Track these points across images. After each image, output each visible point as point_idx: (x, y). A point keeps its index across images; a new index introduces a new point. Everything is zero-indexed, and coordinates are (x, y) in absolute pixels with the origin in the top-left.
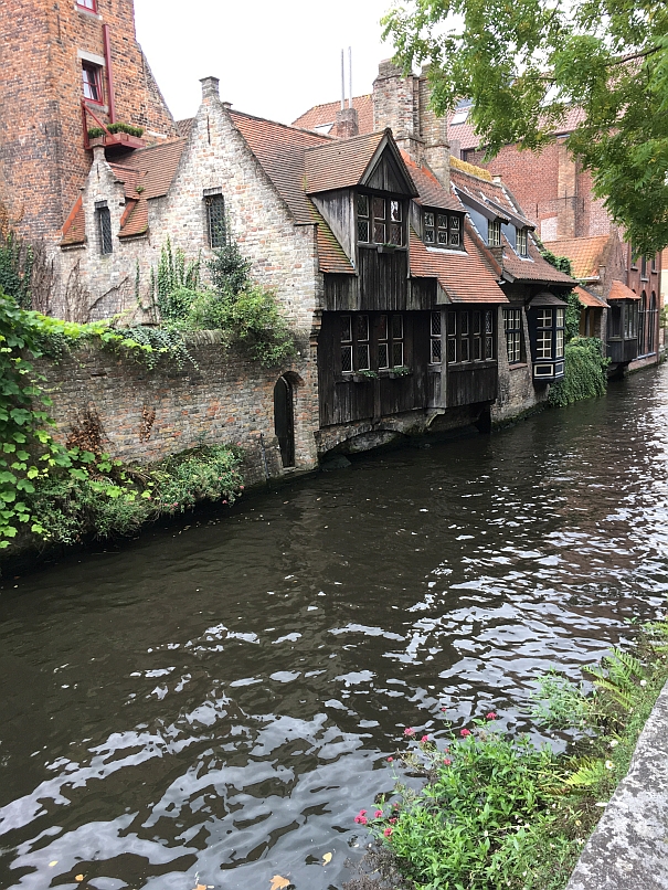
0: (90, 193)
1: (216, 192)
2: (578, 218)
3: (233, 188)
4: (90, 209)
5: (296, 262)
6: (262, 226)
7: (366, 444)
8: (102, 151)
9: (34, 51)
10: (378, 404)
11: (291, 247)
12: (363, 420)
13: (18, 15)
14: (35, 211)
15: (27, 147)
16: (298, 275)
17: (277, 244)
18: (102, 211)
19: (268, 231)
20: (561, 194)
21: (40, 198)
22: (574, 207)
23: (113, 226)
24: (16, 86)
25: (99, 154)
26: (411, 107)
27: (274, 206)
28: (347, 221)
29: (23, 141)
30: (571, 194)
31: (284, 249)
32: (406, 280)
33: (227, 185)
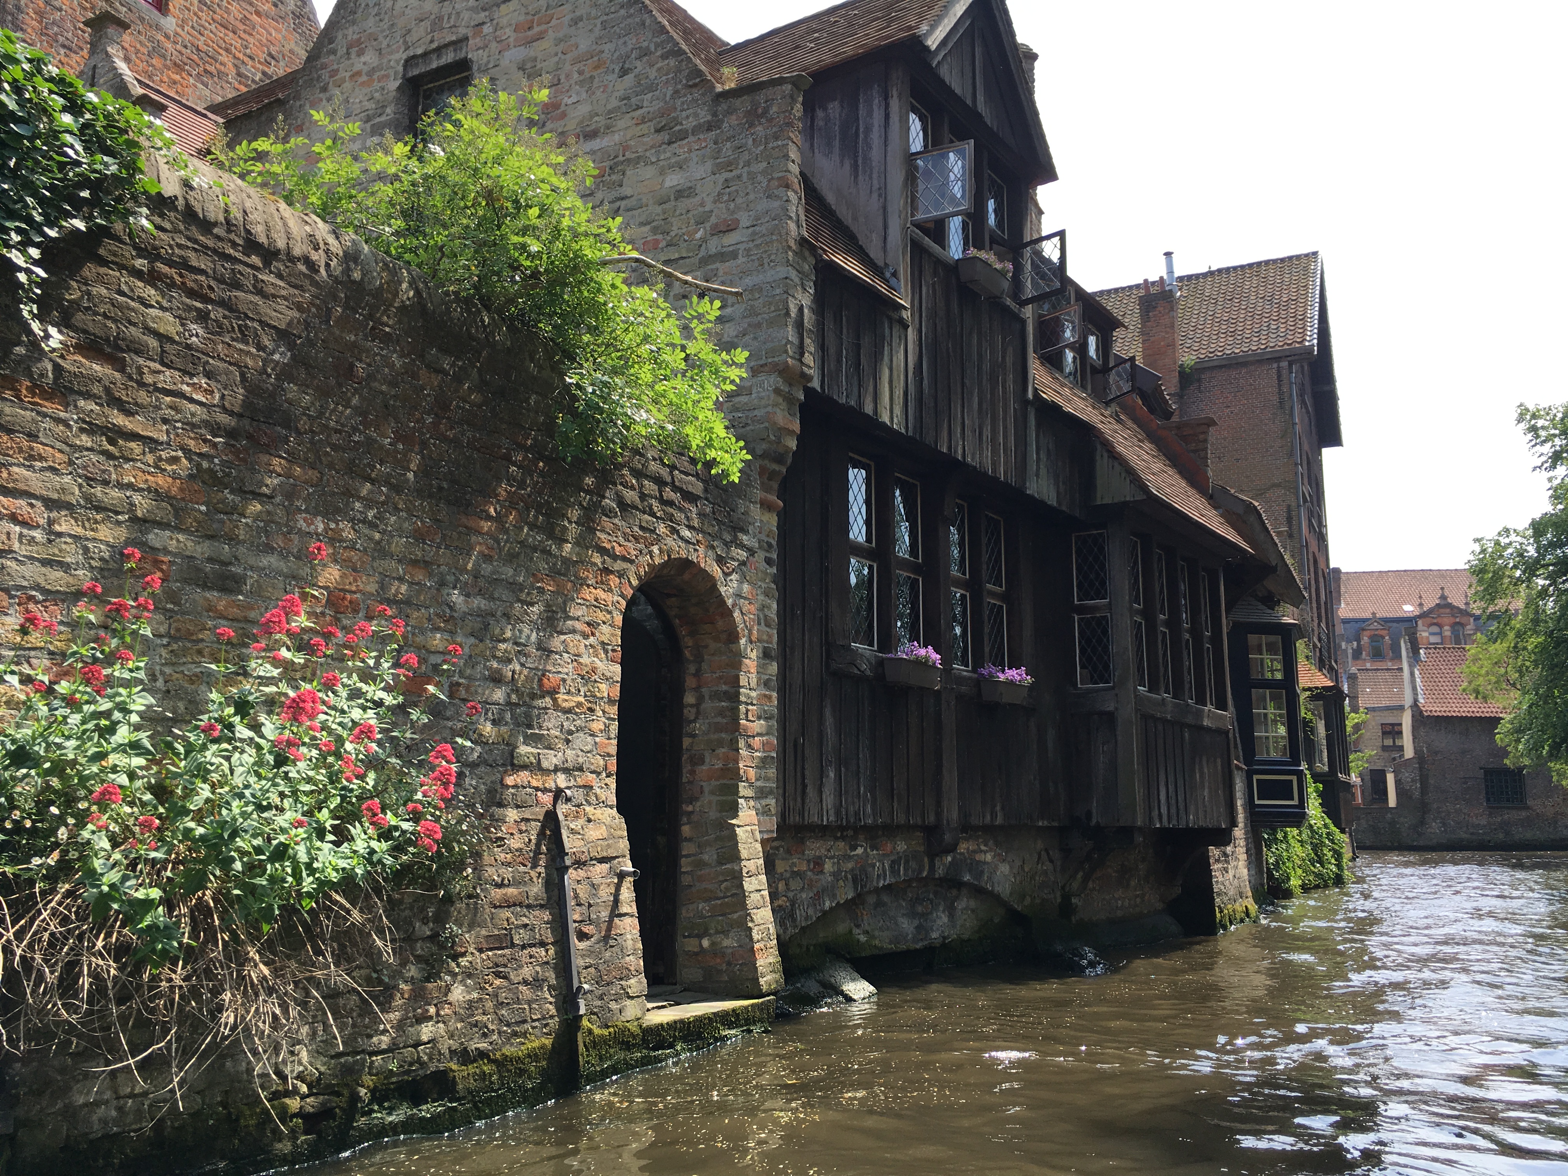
1: (449, 57)
3: (509, 31)
5: (719, 214)
6: (600, 121)
7: (907, 926)
10: (950, 779)
11: (699, 170)
12: (905, 830)
16: (722, 257)
17: (648, 172)
19: (617, 137)
27: (645, 53)
28: (876, 153)
31: (673, 180)
32: (1026, 402)
33: (487, 29)
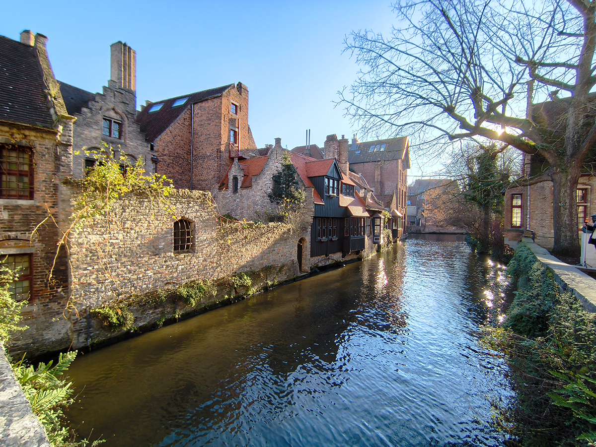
0: (231, 172)
2: (381, 189)
4: (231, 177)
7: (323, 263)
8: (237, 159)
9: (216, 125)
12: (323, 255)
13: (211, 114)
14: (210, 177)
15: (210, 156)
18: (235, 179)
20: (376, 180)
21: (213, 174)
22: (380, 185)
23: (239, 184)
24: (208, 136)
25: (236, 160)
26: (337, 151)
28: (322, 187)
29: (209, 154)
30: (379, 180)
32: (338, 207)
